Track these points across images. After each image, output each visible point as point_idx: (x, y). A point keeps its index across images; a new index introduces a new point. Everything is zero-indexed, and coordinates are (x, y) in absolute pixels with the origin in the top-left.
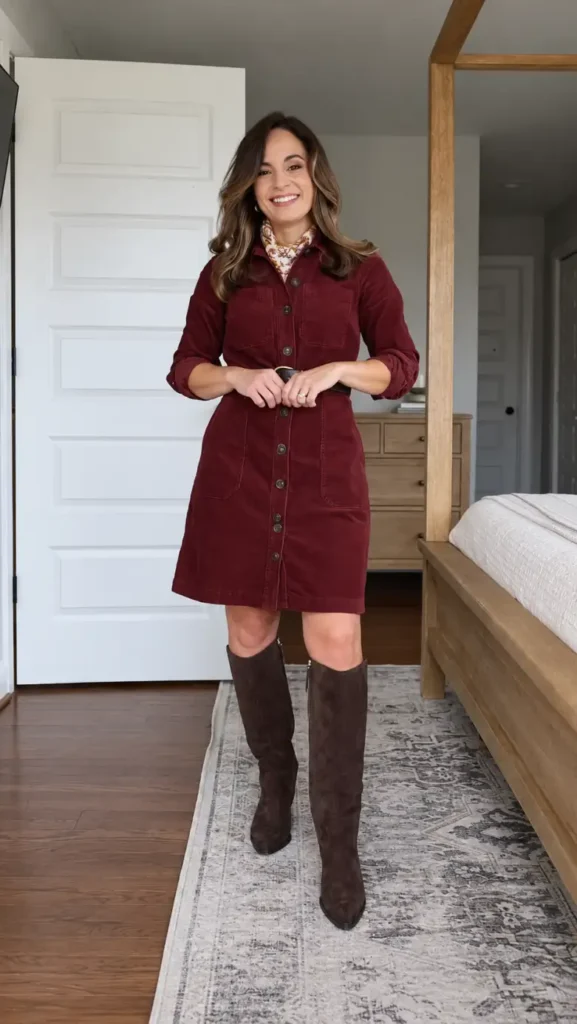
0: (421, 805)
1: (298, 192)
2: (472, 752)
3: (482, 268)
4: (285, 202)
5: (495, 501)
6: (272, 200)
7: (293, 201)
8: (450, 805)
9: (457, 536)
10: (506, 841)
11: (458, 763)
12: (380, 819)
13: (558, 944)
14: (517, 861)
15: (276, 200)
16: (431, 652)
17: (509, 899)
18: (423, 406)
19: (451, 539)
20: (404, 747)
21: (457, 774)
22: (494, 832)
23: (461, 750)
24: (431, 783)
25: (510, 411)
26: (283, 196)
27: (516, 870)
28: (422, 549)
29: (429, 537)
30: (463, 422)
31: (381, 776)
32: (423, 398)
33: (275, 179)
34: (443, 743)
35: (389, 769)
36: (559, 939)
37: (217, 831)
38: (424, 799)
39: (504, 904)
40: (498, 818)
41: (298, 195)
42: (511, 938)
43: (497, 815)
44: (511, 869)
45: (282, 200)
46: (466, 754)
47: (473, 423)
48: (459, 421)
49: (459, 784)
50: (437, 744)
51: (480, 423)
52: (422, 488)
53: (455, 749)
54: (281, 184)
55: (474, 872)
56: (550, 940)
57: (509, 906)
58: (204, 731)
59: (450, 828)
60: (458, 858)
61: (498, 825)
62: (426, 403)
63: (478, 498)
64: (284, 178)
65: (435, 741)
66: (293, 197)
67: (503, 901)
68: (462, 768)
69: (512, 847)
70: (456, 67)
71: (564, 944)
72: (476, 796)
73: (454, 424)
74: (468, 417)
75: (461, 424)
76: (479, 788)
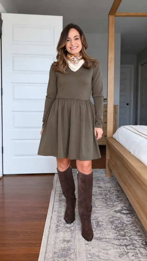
0: (105, 205)
1: (77, 46)
2: (118, 191)
3: (121, 67)
4: (74, 49)
5: (124, 127)
6: (70, 48)
7: (76, 48)
8: (113, 205)
9: (115, 136)
10: (127, 214)
11: (115, 194)
12: (95, 208)
13: (140, 240)
14: (129, 219)
15: (72, 48)
16: (108, 165)
17: (128, 229)
18: (106, 103)
19: (113, 137)
20: (101, 190)
21: (115, 197)
22: (124, 212)
23: (116, 191)
24: (108, 199)
25: (128, 104)
26: (74, 47)
27: (129, 221)
28: (106, 139)
29: (108, 136)
30: (116, 107)
31: (96, 197)
32: (106, 101)
33: (71, 43)
34: (111, 189)
35: (98, 195)
36: (140, 239)
37: (55, 211)
38: (106, 203)
39: (126, 230)
40: (125, 208)
41: (77, 47)
42: (128, 238)
43: (125, 207)
44: (128, 221)
45: (73, 48)
46: (117, 192)
47: (119, 107)
48: (115, 107)
49: (116, 199)
50: (110, 189)
51: (120, 107)
52: (106, 124)
53: (114, 190)
54: (73, 44)
55: (119, 222)
56: (138, 239)
57: (128, 231)
58: (51, 186)
59: (113, 211)
60: (115, 218)
61: (125, 210)
62: (107, 102)
63: (120, 126)
64: (74, 42)
65: (109, 188)
66: (76, 47)
67: (126, 229)
68: (116, 195)
69: (129, 215)
70: (115, 16)
71: (142, 240)
72: (119, 202)
73: (114, 108)
74: (117, 106)
75: (115, 108)
76: (120, 200)
